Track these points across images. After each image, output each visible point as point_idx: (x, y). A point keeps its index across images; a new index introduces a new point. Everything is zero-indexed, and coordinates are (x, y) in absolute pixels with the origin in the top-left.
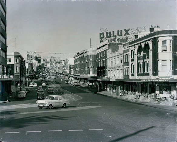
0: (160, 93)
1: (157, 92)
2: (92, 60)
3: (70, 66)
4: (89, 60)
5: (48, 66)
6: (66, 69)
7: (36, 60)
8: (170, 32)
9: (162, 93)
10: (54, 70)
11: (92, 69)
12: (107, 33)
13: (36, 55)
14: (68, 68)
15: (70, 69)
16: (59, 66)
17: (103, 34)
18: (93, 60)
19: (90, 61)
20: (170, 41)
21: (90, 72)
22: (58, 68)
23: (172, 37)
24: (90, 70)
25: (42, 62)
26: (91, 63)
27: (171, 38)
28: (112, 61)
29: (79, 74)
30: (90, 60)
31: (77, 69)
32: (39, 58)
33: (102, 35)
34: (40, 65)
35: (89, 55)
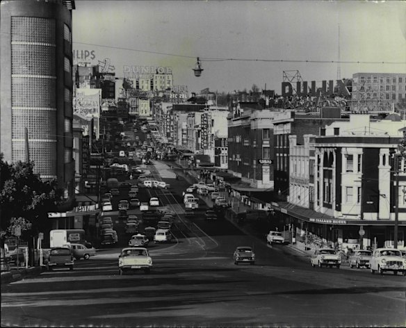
0: (344, 241)
1: (340, 240)
2: (268, 142)
3: (219, 142)
4: (262, 143)
5: (144, 109)
6: (206, 148)
7: (97, 87)
8: (359, 140)
9: (347, 242)
10: (168, 135)
11: (268, 167)
12: (299, 83)
13: (95, 63)
14: (213, 145)
15: (217, 152)
16: (185, 127)
17: (289, 84)
18: (270, 144)
19: (264, 146)
20: (359, 156)
21: (264, 176)
22: (180, 133)
23: (361, 149)
24: (264, 170)
25: (119, 92)
26: (267, 151)
27: (361, 151)
28: (296, 165)
29: (239, 175)
30: (264, 142)
31: (234, 156)
32: (106, 78)
33: (287, 87)
34: (109, 107)
35: (260, 130)
